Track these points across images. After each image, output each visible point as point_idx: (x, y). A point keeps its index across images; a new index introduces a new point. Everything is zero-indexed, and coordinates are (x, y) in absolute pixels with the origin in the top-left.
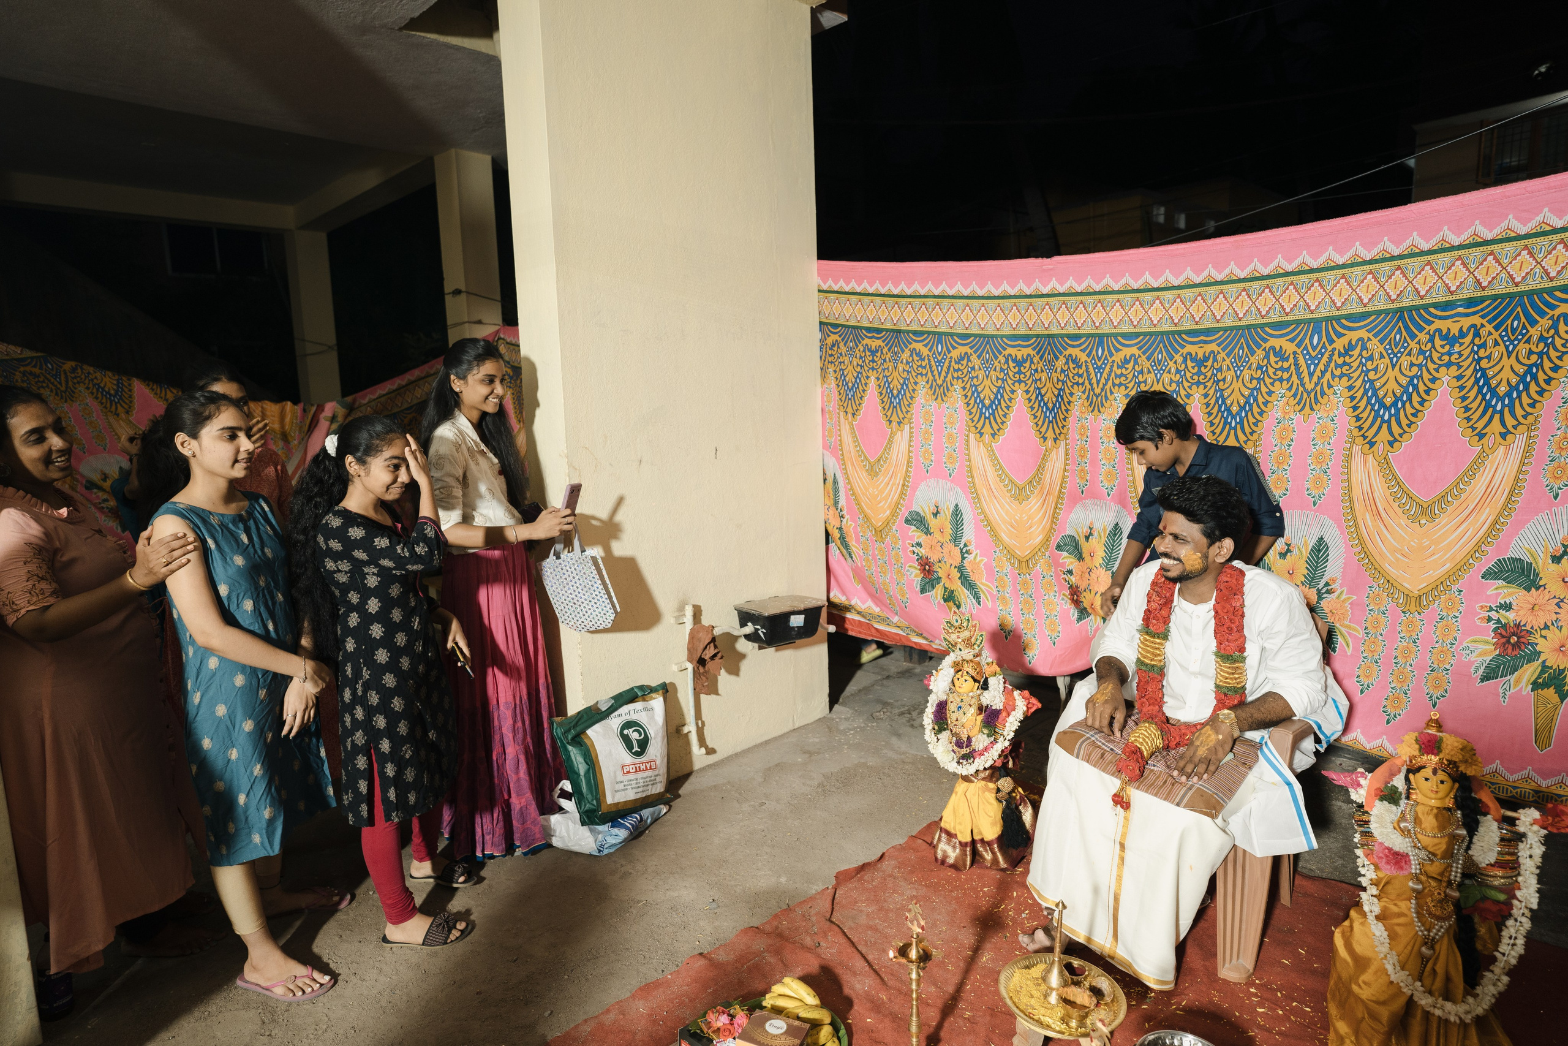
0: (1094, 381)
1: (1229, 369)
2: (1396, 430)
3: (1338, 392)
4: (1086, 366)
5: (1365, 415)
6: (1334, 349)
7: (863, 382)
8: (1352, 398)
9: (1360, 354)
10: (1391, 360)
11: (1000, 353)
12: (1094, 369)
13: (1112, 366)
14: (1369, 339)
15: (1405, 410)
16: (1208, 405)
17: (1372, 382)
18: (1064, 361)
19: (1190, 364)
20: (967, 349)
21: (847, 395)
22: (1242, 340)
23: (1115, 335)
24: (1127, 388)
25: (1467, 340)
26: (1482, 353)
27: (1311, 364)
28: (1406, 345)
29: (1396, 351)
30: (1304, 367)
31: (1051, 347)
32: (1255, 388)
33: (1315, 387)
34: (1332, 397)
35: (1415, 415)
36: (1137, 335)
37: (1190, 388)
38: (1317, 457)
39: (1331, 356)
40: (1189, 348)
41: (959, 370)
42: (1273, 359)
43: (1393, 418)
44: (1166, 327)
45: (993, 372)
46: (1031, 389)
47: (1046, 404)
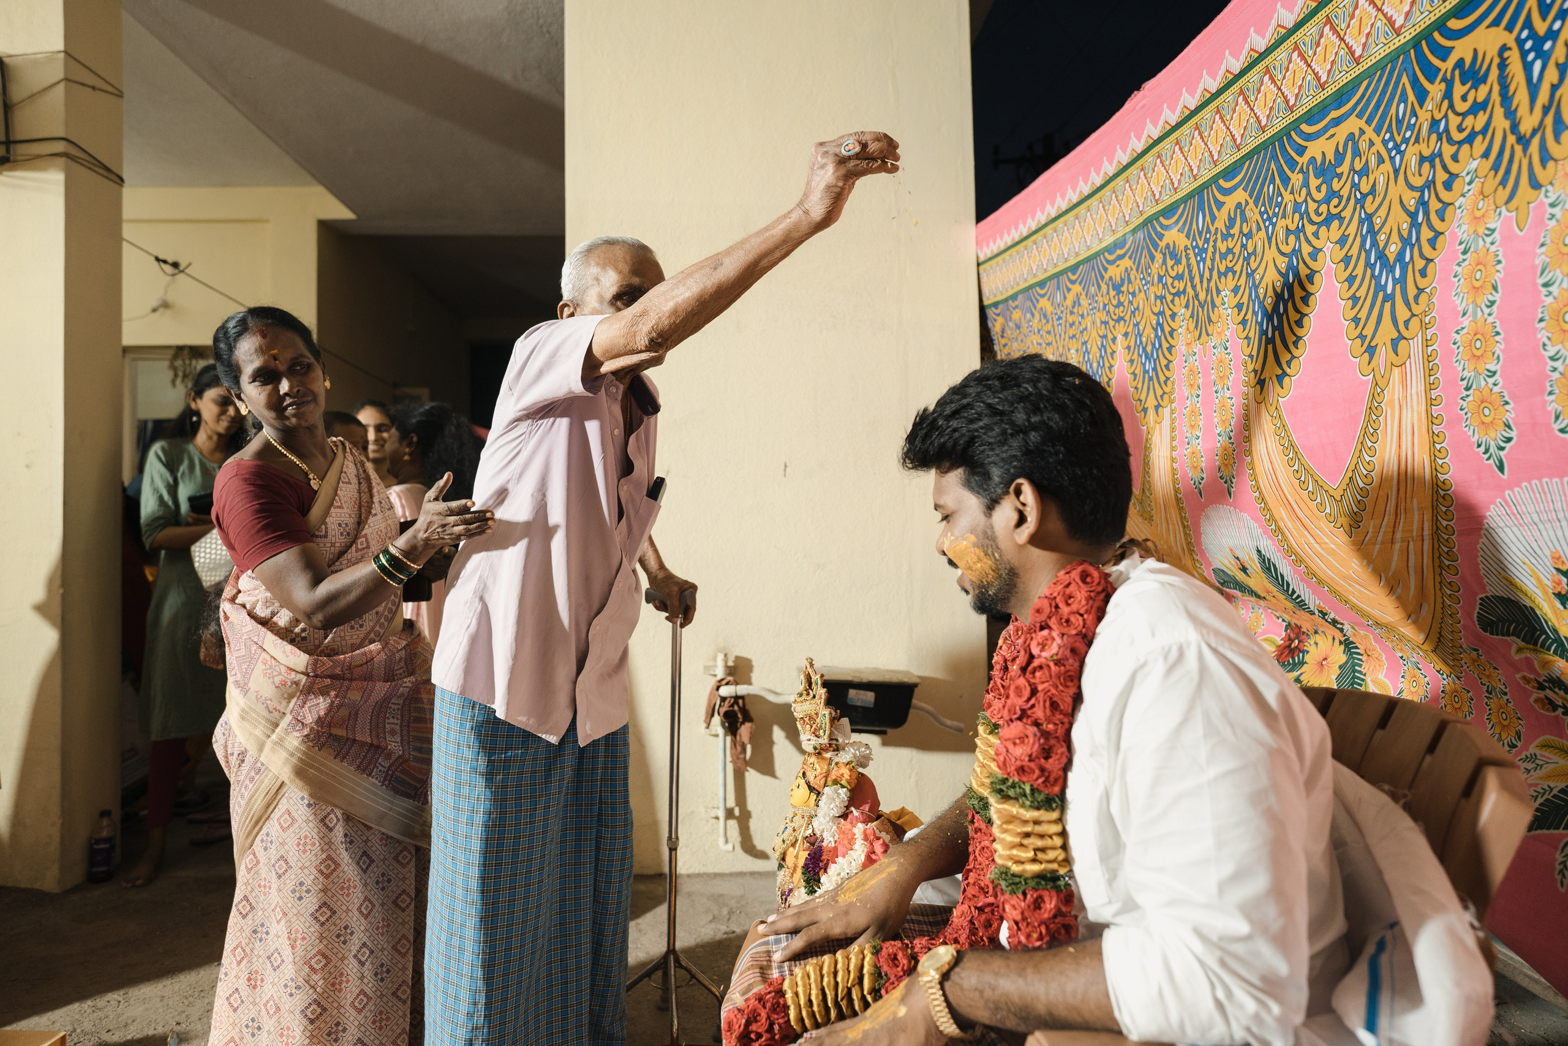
1: (1381, 161)
4: (1187, 255)
11: (1103, 279)
12: (1196, 255)
13: (1215, 241)
18: (1161, 261)
22: (1404, 78)
23: (1216, 179)
24: (1234, 273)
27: (1534, 60)
30: (1519, 79)
31: (1147, 244)
32: (1425, 184)
36: (1240, 164)
37: (1316, 234)
40: (1313, 149)
42: (1459, 91)
44: (1279, 125)
45: (1098, 314)
46: (1130, 330)
47: (1144, 349)
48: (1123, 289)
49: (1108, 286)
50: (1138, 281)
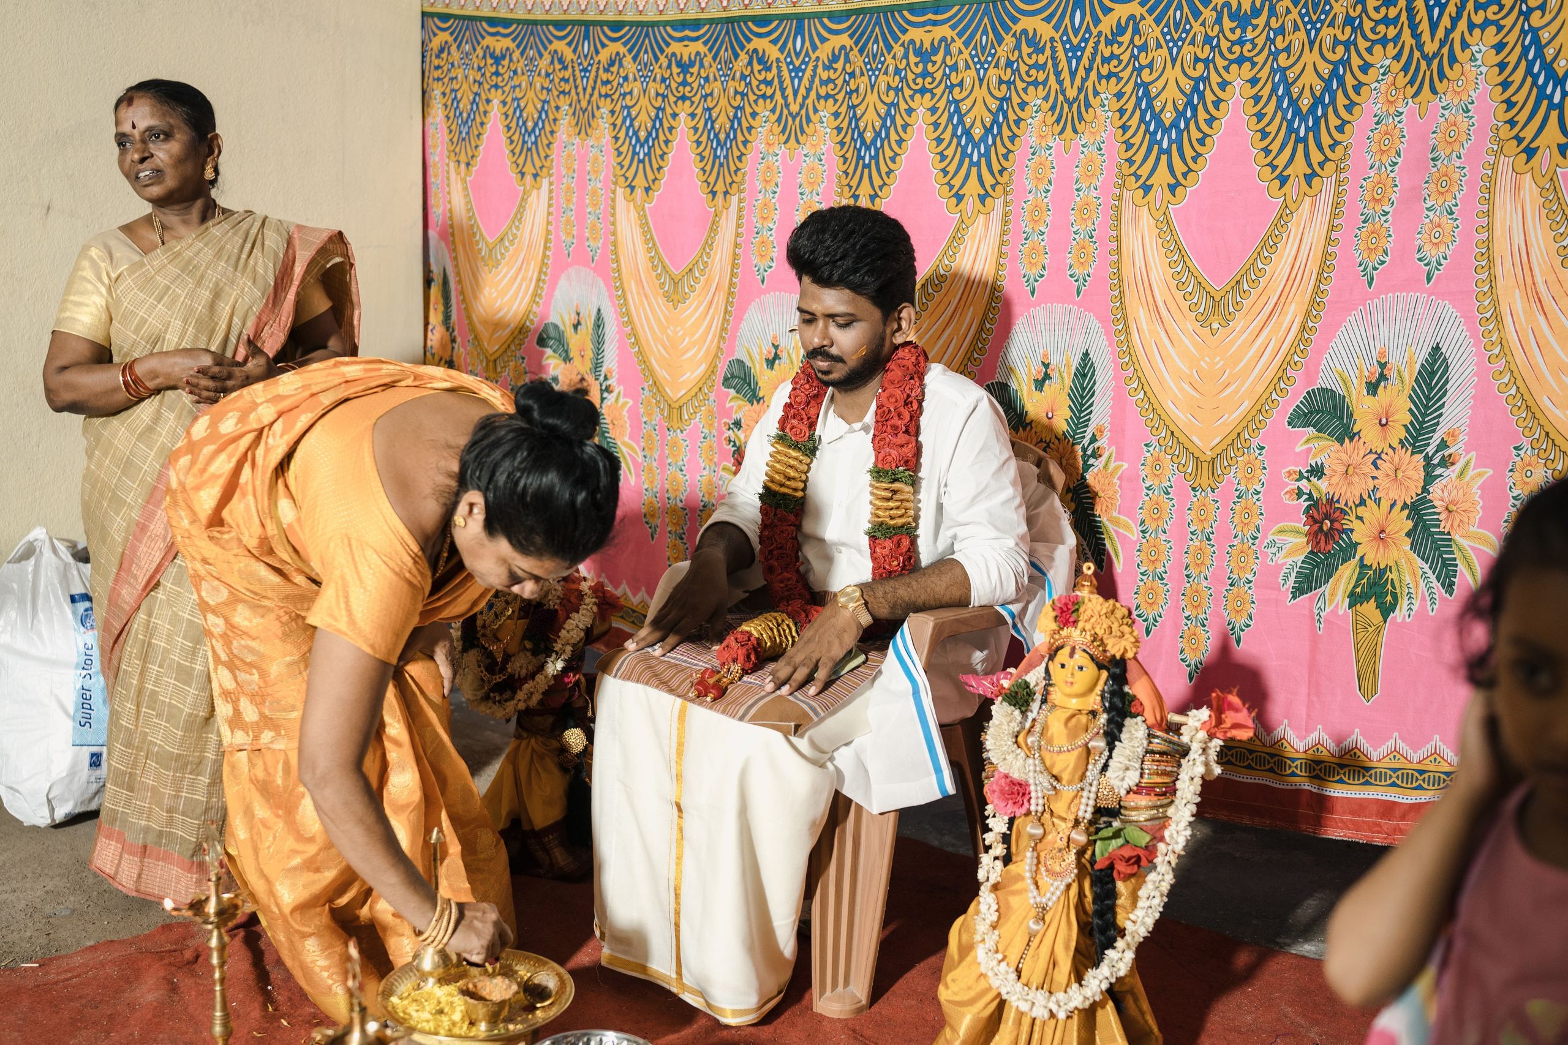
0: (789, 91)
1: (968, 67)
2: (1179, 167)
3: (1106, 102)
4: (778, 67)
5: (1136, 140)
6: (1100, 33)
7: (482, 109)
8: (1122, 112)
9: (1132, 41)
10: (1170, 50)
11: (662, 51)
12: (790, 71)
13: (816, 67)
14: (1143, 18)
15: (1189, 132)
16: (936, 125)
17: (1146, 85)
18: (746, 61)
19: (913, 59)
20: (619, 47)
21: (460, 133)
22: (986, 20)
23: (819, 16)
24: (835, 100)
25: (1261, 21)
26: (1280, 43)
27: (1072, 58)
28: (1188, 27)
29: (1176, 37)
30: (1063, 64)
31: (730, 38)
32: (1003, 99)
33: (1078, 95)
34: (1098, 111)
35: (1201, 141)
36: (846, 15)
37: (912, 97)
38: (1081, 212)
39: (1097, 43)
40: (915, 34)
41: (608, 82)
42: (1026, 50)
43: (1174, 146)
45: (651, 84)
46: (699, 111)
47: (716, 136)
48: (691, 70)
49: (670, 61)
50: (714, 69)
